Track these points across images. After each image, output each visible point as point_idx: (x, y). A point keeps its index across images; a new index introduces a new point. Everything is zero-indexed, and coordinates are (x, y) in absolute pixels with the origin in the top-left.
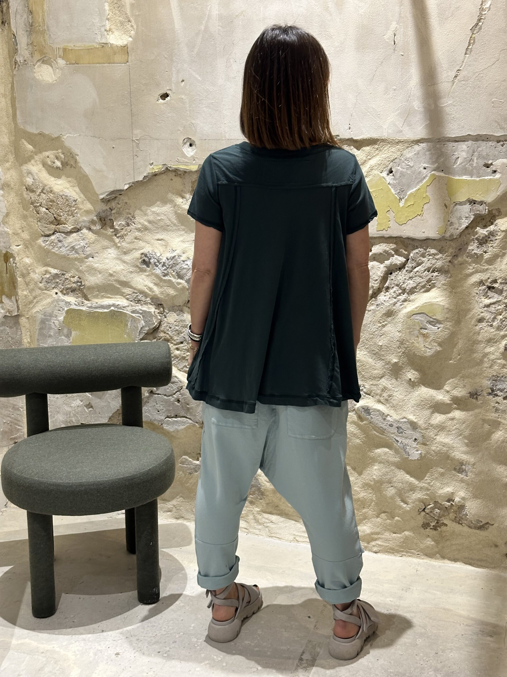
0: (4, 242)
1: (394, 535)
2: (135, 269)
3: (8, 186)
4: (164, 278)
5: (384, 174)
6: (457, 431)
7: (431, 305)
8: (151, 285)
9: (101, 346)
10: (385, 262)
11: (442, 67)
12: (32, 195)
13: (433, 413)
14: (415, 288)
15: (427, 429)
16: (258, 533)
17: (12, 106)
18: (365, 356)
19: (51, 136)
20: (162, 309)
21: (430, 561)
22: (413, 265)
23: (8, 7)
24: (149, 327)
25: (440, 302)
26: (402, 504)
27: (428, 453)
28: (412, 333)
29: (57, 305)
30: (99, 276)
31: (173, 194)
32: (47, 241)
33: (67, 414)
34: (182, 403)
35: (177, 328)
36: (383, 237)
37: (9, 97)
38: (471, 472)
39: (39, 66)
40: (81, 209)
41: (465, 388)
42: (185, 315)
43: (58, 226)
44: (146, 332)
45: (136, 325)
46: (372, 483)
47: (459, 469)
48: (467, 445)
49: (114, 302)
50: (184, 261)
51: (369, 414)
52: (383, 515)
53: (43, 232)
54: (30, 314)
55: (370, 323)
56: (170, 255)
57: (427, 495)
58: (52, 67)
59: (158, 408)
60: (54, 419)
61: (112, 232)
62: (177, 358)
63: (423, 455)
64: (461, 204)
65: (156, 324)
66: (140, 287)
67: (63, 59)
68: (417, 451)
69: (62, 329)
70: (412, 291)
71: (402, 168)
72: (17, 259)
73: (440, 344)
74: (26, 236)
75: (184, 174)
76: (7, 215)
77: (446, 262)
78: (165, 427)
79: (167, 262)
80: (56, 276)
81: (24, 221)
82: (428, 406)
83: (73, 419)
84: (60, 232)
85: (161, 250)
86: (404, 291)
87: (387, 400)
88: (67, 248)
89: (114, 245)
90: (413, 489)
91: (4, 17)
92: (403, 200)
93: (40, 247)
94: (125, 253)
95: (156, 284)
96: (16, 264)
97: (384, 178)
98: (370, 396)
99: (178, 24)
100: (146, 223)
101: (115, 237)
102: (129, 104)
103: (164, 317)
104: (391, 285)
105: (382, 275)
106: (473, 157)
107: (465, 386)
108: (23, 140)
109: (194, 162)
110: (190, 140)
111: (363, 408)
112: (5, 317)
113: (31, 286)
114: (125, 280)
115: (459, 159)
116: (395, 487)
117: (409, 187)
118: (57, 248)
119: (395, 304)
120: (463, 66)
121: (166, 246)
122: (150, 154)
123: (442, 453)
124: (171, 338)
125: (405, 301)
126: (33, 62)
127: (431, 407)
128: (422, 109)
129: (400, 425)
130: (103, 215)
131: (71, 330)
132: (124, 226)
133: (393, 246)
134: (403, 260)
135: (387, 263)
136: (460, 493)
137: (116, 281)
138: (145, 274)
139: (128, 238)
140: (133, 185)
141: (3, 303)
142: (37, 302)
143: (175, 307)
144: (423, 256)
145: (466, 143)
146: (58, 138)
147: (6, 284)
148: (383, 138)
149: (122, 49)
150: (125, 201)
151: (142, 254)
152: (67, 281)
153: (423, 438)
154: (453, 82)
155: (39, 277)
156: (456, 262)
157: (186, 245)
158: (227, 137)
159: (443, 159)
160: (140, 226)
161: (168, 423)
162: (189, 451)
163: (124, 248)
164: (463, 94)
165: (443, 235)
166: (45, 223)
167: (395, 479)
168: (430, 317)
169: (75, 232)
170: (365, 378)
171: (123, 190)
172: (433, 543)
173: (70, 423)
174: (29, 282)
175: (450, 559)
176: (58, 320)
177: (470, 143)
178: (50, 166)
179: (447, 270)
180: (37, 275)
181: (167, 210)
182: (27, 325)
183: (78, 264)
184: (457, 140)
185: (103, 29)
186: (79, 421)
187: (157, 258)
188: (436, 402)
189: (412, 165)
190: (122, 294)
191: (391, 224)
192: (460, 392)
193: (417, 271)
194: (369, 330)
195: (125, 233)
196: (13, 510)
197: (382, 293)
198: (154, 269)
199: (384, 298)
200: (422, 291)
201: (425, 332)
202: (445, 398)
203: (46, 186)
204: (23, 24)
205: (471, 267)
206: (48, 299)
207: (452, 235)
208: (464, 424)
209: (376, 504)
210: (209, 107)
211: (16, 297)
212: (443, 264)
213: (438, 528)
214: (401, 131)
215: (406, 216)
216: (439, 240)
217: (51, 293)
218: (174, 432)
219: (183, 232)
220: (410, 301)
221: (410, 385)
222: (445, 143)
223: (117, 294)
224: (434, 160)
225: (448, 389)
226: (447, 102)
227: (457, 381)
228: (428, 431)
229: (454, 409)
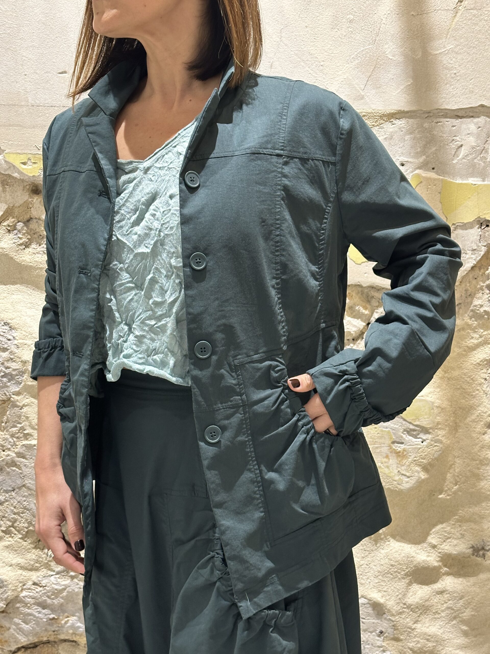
6: (449, 612)
13: (410, 584)
15: (401, 613)
25: (427, 396)
28: (378, 450)
41: (462, 540)
48: (466, 634)
64: (465, 226)
68: (384, 651)
73: (425, 469)
82: (403, 573)
106: (487, 146)
107: (463, 536)
115: (463, 148)
127: (406, 575)
128: (400, 59)
145: (476, 120)
154: (455, 11)
159: (434, 149)
164: (473, 33)
168: (410, 423)
177: (482, 120)
184: (460, 114)
188: (415, 566)
192: (455, 547)
201: (399, 448)
205: (477, 336)
208: (461, 599)
214: (362, 98)
222: (438, 120)
224: (419, 150)
225: (434, 542)
226: (444, 47)
227: (449, 528)
228: (403, 616)
229: (444, 574)
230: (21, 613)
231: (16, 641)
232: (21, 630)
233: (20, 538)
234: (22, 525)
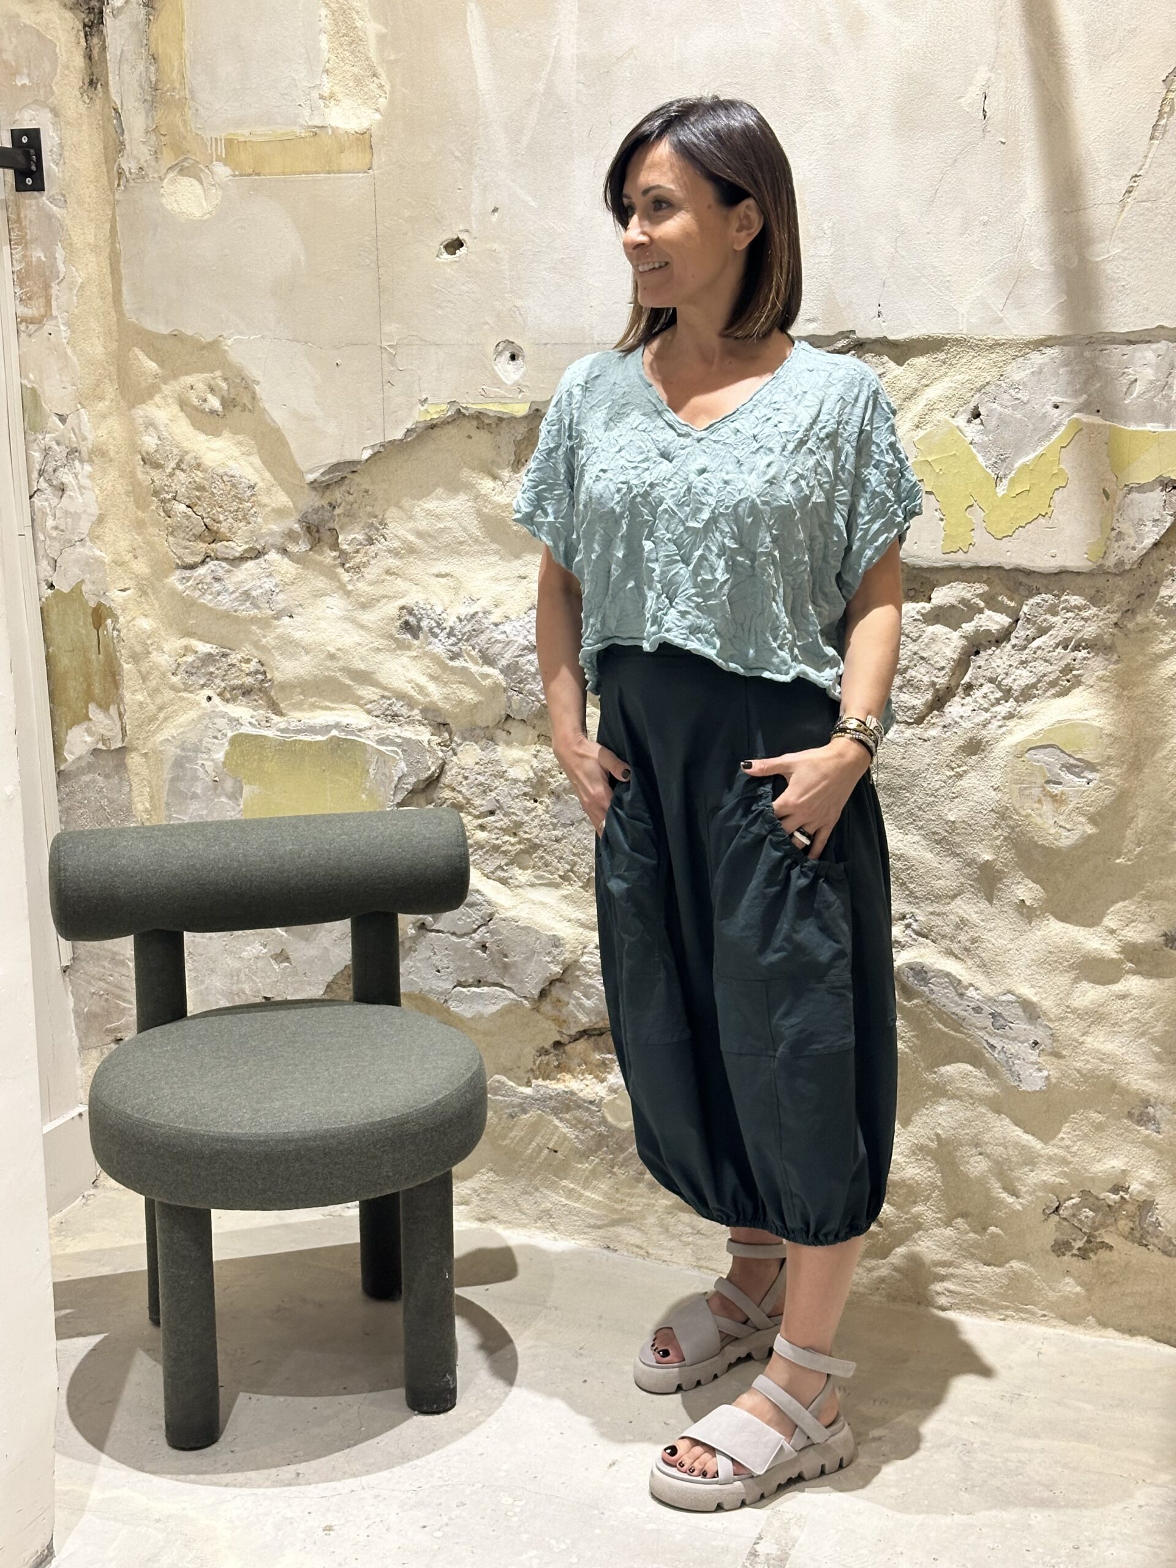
0: (94, 583)
1: (987, 1268)
2: (386, 642)
3: (103, 454)
4: (451, 663)
5: (961, 420)
6: (1134, 1024)
7: (1073, 726)
8: (423, 680)
9: (308, 819)
10: (963, 625)
11: (1097, 169)
12: (154, 473)
13: (1076, 980)
14: (1034, 686)
15: (1062, 1019)
16: (667, 1258)
17: (112, 273)
18: (915, 846)
19: (199, 340)
20: (446, 735)
21: (1073, 1331)
22: (1028, 632)
23: (104, 48)
24: (417, 775)
25: (1094, 720)
26: (1004, 1195)
27: (1064, 1075)
28: (1027, 792)
29: (210, 725)
30: (306, 658)
31: (473, 470)
32: (188, 579)
33: (233, 975)
34: (491, 952)
35: (481, 779)
36: (958, 568)
37: (106, 253)
38: (1169, 1121)
39: (173, 181)
40: (265, 505)
41: (1152, 924)
42: (499, 749)
43: (213, 545)
44: (410, 787)
45: (387, 771)
46: (934, 1145)
47: (1141, 1115)
48: (1159, 1058)
49: (338, 719)
50: (496, 625)
51: (926, 981)
52: (959, 1220)
53: (179, 558)
54: (150, 745)
55: (927, 769)
56: (465, 611)
57: (1064, 1174)
58: (201, 183)
59: (438, 964)
60: (203, 987)
61: (335, 558)
62: (482, 847)
63: (1054, 1081)
64: (1141, 488)
65: (433, 769)
66: (399, 684)
67: (226, 165)
68: (1040, 1070)
69: (223, 780)
70: (1027, 694)
71: (1002, 405)
72: (121, 620)
73: (1092, 820)
74: (141, 567)
75: (497, 425)
76: (101, 520)
77: (1107, 625)
78: (454, 1007)
79: (458, 626)
80: (209, 658)
81: (139, 534)
82: (1066, 964)
83: (247, 988)
84: (217, 559)
85: (446, 599)
86: (1007, 693)
87: (967, 950)
88: (234, 596)
89: (338, 588)
90: (1031, 1160)
91: (95, 71)
92: (1005, 482)
93: (173, 592)
94: (364, 606)
95: (433, 678)
96: (119, 631)
97: (961, 431)
98: (928, 941)
99: (484, 79)
100: (412, 538)
101: (340, 570)
102: (373, 265)
103: (451, 753)
104: (976, 679)
105: (955, 657)
106: (1170, 380)
107: (1152, 918)
108: (137, 350)
109: (520, 396)
110: (510, 346)
111: (912, 969)
112: (95, 752)
113: (153, 683)
114: (363, 667)
115: (1138, 383)
116: (988, 1156)
117: (1019, 450)
118: (211, 594)
119: (985, 724)
120: (1146, 166)
121: (456, 590)
122: (420, 379)
123: (1098, 1077)
124: (468, 801)
125: (1010, 716)
126: (158, 172)
127: (1071, 967)
128: (1048, 269)
129: (999, 1010)
130: (314, 518)
131: (240, 781)
132: (360, 544)
133: (982, 588)
134: (1005, 620)
135: (968, 627)
136: (1141, 1171)
137: (343, 669)
138: (410, 653)
139: (372, 572)
140: (382, 449)
141: (90, 720)
142: (166, 719)
143: (478, 731)
144: (1053, 611)
145: (1154, 346)
146: (214, 346)
147: (97, 678)
148: (957, 336)
149: (358, 139)
150: (363, 487)
151: (402, 608)
152: (233, 670)
153: (1054, 1041)
154: (1123, 203)
155: (171, 661)
156: (1130, 626)
157: (502, 587)
158: (597, 339)
159: (1098, 385)
160: (397, 544)
161: (461, 999)
162: (509, 1064)
163: (360, 595)
164: (1146, 231)
165: (1100, 561)
166: (184, 539)
167: (987, 1137)
168: (1070, 756)
169: (251, 558)
170: (916, 897)
171: (359, 462)
172: (1078, 1289)
173: (239, 996)
174: (148, 673)
175: (1119, 1329)
176: (213, 760)
177: (1162, 346)
178: (196, 408)
179: (1109, 643)
180: (166, 656)
181: (459, 507)
182: (145, 772)
183: (258, 631)
184: (1132, 338)
185: (315, 95)
186: (258, 991)
187: (436, 618)
188: (1083, 956)
189: (1025, 399)
190: (357, 701)
191: (977, 537)
192: (1142, 933)
193: (1039, 648)
194: (925, 785)
195: (364, 560)
196: (110, 1194)
197: (956, 698)
198: (430, 643)
199: (962, 711)
200: (1049, 693)
201: (1056, 789)
202: (1105, 947)
203: (187, 453)
204: (136, 86)
205: (1167, 639)
206: (191, 712)
207: (1120, 563)
208: (1150, 1007)
209: (945, 1195)
210: (554, 268)
211: (119, 708)
212: (1099, 631)
213: (1091, 1255)
214: (1001, 320)
215: (1012, 519)
216: (1091, 574)
217: (197, 698)
218: (472, 1019)
219: (497, 558)
220: (1021, 718)
221: (1022, 914)
222: (1104, 347)
223: (345, 701)
224: (1078, 386)
225: (1112, 925)
226: (1108, 252)
227: (1133, 907)
228: (1066, 1024)
229: (1128, 972)
230: (582, 984)
231: (577, 1021)
232: (581, 1006)
233: (581, 887)
234: (582, 870)
